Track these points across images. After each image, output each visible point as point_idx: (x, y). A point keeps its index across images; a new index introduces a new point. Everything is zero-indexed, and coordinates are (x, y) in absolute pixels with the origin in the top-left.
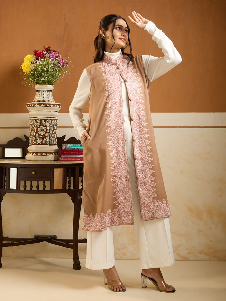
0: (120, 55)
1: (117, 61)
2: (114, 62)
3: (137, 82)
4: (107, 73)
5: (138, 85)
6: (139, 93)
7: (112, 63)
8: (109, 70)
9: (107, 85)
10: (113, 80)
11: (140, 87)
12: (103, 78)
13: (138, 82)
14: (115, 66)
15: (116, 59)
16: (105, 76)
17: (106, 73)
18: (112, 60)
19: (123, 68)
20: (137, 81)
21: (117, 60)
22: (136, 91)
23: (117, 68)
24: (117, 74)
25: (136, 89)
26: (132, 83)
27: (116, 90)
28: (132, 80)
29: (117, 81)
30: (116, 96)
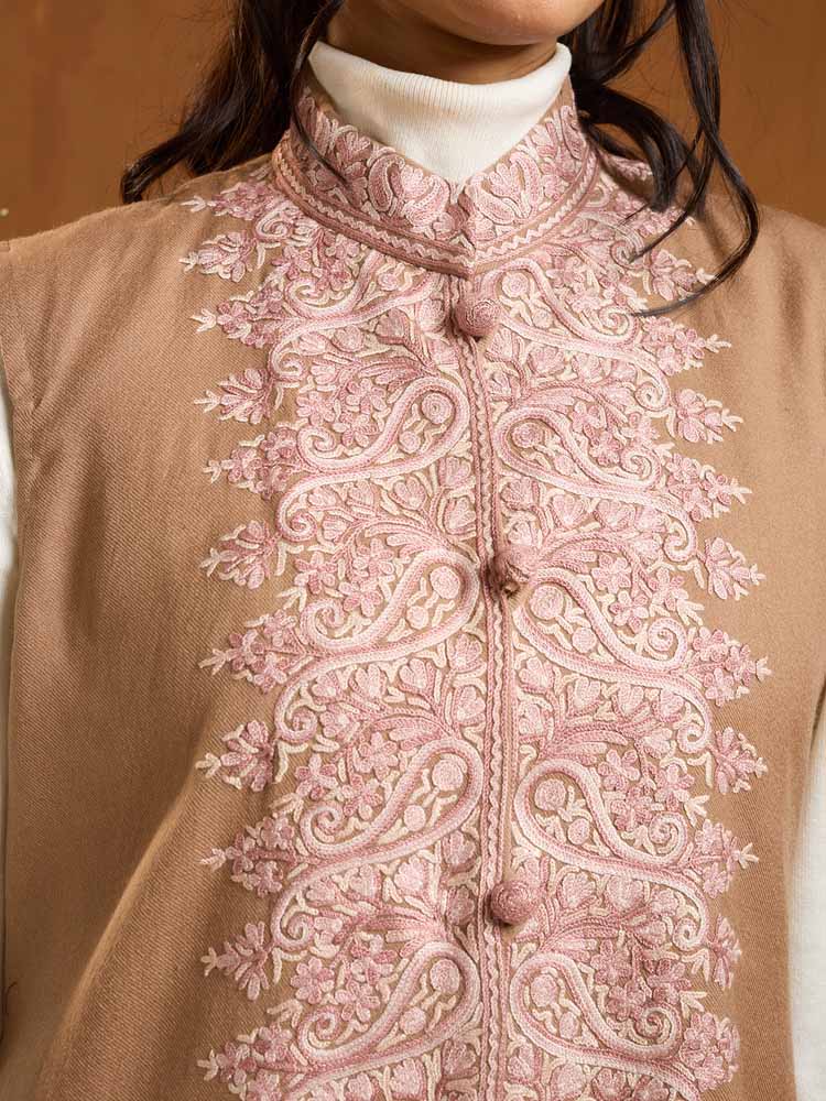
0: (544, 138)
1: (479, 224)
2: (426, 215)
3: (688, 608)
4: (293, 374)
5: (704, 668)
6: (696, 805)
7: (397, 225)
8: (333, 343)
9: (266, 599)
10: (371, 526)
11: (720, 715)
12: (215, 470)
13: (716, 613)
14: (432, 284)
15: (459, 178)
16: (247, 429)
17: (270, 375)
18: (410, 181)
19: (538, 342)
20: (697, 594)
21: (480, 199)
22: (647, 763)
23: (460, 327)
24: (441, 416)
25: (657, 741)
26: (601, 619)
27: (406, 712)
28: (618, 568)
29: (436, 551)
30: (392, 798)
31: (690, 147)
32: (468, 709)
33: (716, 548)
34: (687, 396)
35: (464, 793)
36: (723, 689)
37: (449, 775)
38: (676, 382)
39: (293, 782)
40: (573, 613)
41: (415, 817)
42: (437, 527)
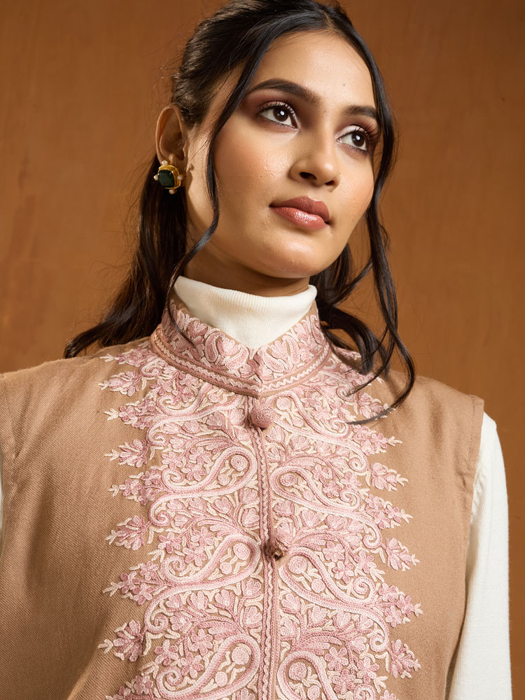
0: (301, 330)
1: (265, 372)
2: (236, 364)
3: (376, 572)
4: (160, 443)
5: (385, 605)
6: (380, 681)
7: (220, 369)
8: (183, 429)
9: (142, 555)
10: (201, 520)
11: (394, 632)
12: (116, 490)
13: (392, 576)
14: (238, 401)
15: (255, 348)
16: (135, 469)
17: (147, 443)
18: (228, 346)
19: (295, 434)
20: (380, 565)
21: (266, 358)
22: (353, 655)
23: (253, 423)
24: (241, 467)
25: (358, 643)
26: (328, 575)
27: (218, 618)
28: (337, 549)
29: (237, 535)
30: (209, 667)
31: (380, 340)
32: (253, 619)
33: (392, 543)
34: (377, 466)
35: (249, 666)
36: (395, 617)
37: (241, 655)
38: (371, 459)
39: (154, 655)
40: (312, 571)
41: (221, 678)
42: (238, 523)
